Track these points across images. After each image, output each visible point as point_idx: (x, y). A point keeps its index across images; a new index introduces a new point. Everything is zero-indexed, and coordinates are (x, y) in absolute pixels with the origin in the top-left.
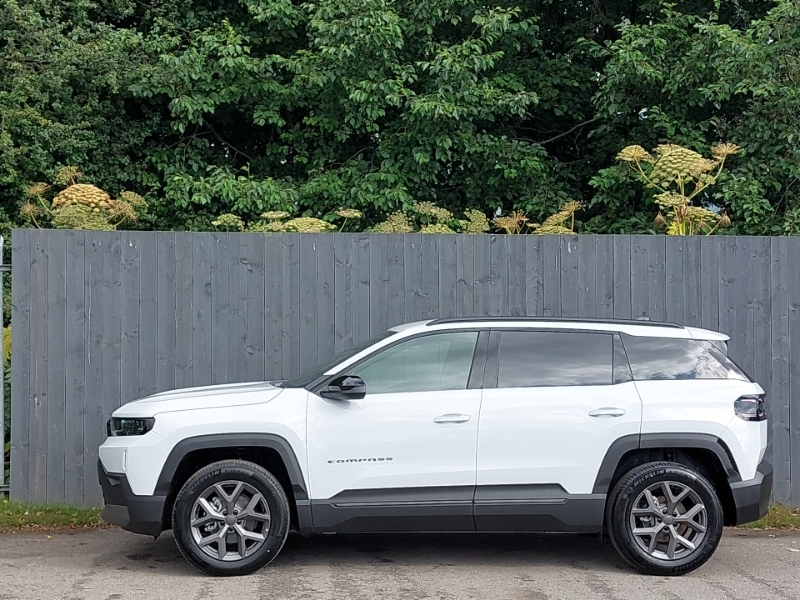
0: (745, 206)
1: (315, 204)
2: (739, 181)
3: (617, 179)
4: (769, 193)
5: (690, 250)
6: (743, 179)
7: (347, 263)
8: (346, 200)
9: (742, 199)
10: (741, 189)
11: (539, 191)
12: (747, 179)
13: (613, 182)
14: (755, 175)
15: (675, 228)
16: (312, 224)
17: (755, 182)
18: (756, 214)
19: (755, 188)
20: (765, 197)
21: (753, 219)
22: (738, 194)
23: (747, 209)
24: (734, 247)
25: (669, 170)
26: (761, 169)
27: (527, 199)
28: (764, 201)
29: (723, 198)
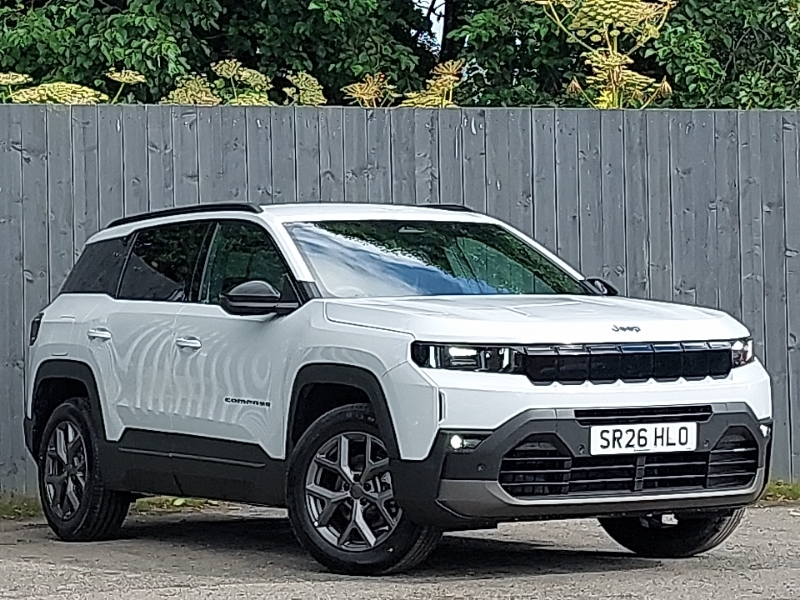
0: (687, 69)
1: (17, 62)
2: (675, 32)
3: (498, 30)
4: (717, 49)
5: (633, 129)
6: (681, 29)
7: (166, 148)
8: (73, 57)
9: (681, 58)
10: (679, 45)
11: (367, 44)
12: (686, 28)
13: (494, 34)
14: (695, 23)
15: (607, 99)
16: (74, 92)
17: (697, 34)
18: (703, 80)
19: (698, 41)
20: (713, 55)
21: (698, 87)
22: (676, 51)
23: (691, 72)
24: (689, 125)
25: (599, 18)
26: (705, 17)
27: (350, 57)
28: (712, 60)
29: (655, 56)
